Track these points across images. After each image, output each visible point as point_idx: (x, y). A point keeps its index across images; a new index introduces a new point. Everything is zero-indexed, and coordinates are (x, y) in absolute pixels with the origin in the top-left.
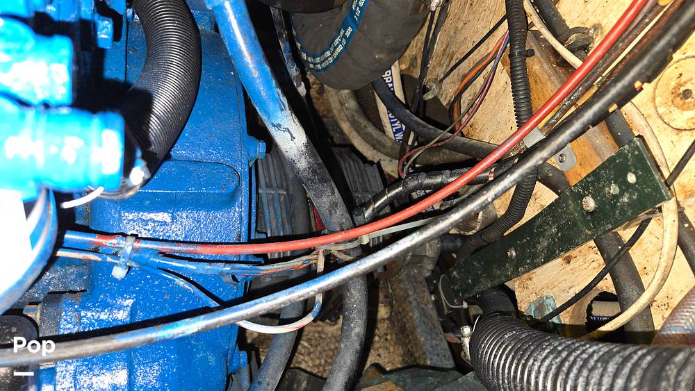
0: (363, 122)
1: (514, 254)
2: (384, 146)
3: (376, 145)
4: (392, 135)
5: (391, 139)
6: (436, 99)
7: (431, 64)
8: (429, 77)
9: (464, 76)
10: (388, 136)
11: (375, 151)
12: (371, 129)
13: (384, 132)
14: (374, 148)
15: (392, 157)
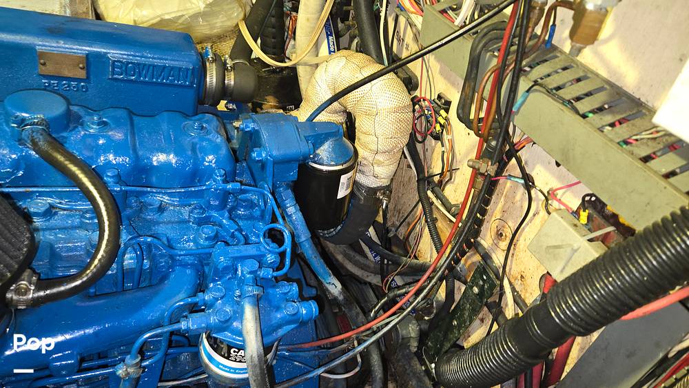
0: (352, 253)
1: (456, 323)
2: (369, 267)
3: (363, 267)
4: (373, 259)
5: (372, 262)
6: (396, 237)
8: (389, 223)
10: (370, 260)
11: (363, 271)
12: (358, 257)
13: (367, 257)
14: (362, 269)
15: (375, 273)
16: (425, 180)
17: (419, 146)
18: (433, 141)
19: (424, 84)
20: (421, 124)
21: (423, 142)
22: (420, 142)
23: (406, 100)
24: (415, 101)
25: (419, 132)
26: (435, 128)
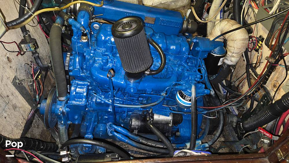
6: (234, 85)
7: (232, 78)
8: (232, 81)
9: (240, 81)
10: (222, 94)
13: (221, 92)
15: (223, 99)
16: (249, 65)
17: (249, 53)
18: (255, 52)
19: (255, 32)
20: (251, 45)
21: (251, 52)
22: (250, 52)
23: (247, 37)
24: (250, 37)
25: (250, 48)
26: (256, 47)
